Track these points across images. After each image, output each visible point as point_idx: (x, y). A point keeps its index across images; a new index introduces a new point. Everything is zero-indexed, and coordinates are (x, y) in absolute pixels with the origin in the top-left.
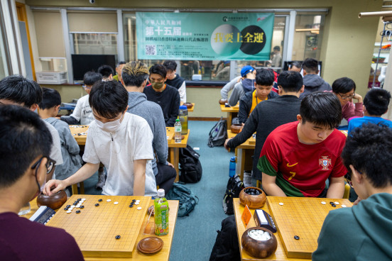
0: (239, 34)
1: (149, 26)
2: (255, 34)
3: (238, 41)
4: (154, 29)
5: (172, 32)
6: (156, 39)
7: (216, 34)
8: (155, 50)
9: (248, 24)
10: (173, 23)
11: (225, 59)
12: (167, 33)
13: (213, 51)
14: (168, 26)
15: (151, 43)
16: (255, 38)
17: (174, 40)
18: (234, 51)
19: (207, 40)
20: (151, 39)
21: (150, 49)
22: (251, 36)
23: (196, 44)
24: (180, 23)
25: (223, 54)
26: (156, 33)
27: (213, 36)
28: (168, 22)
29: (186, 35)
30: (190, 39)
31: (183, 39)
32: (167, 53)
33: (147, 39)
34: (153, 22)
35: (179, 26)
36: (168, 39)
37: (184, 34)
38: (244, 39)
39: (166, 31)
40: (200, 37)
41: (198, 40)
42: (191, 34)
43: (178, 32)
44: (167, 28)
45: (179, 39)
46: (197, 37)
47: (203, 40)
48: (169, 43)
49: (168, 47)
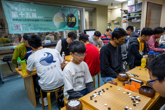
0: (66, 18)
1: (14, 11)
2: (72, 18)
3: (66, 21)
4: (18, 13)
5: (31, 15)
6: (20, 20)
7: (56, 17)
8: (21, 27)
9: (69, 13)
10: (31, 10)
11: (61, 30)
12: (28, 16)
13: (55, 27)
14: (28, 12)
15: (17, 23)
16: (72, 19)
17: (33, 20)
18: (64, 26)
19: (51, 20)
20: (17, 20)
21: (17, 27)
22: (71, 19)
23: (46, 23)
24: (35, 10)
25: (60, 28)
26: (20, 16)
27: (54, 19)
28: (28, 9)
29: (40, 17)
30: (42, 20)
31: (38, 20)
32: (29, 29)
33: (14, 20)
34: (16, 9)
35: (34, 12)
36: (29, 20)
37: (38, 17)
38: (68, 20)
39: (27, 15)
40: (48, 19)
41: (47, 20)
42: (42, 17)
43: (34, 16)
44: (27, 13)
45: (36, 20)
46: (46, 19)
47: (49, 20)
48: (30, 22)
49: (30, 25)
